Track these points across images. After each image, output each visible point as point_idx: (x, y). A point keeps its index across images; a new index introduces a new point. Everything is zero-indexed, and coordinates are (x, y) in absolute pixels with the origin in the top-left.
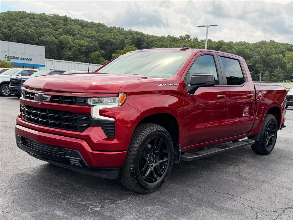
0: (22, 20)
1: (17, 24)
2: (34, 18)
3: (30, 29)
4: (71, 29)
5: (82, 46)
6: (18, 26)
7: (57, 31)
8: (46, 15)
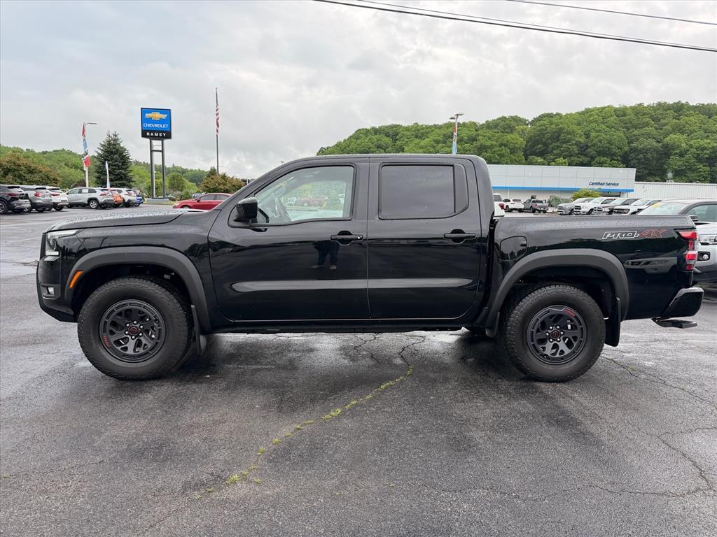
0: (606, 120)
1: (597, 128)
2: (624, 115)
3: (618, 133)
4: (687, 123)
5: (704, 149)
6: (599, 131)
7: (661, 129)
8: (646, 105)
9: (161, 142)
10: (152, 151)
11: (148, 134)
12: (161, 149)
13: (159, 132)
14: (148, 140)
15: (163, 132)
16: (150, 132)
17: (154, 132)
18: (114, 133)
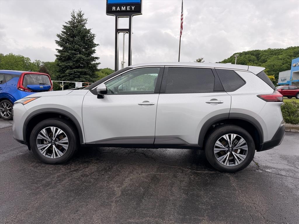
9: (128, 18)
10: (118, 31)
11: (114, 8)
12: (128, 28)
13: (126, 5)
14: (114, 17)
15: (131, 4)
16: (116, 5)
17: (120, 5)
18: (78, 12)
